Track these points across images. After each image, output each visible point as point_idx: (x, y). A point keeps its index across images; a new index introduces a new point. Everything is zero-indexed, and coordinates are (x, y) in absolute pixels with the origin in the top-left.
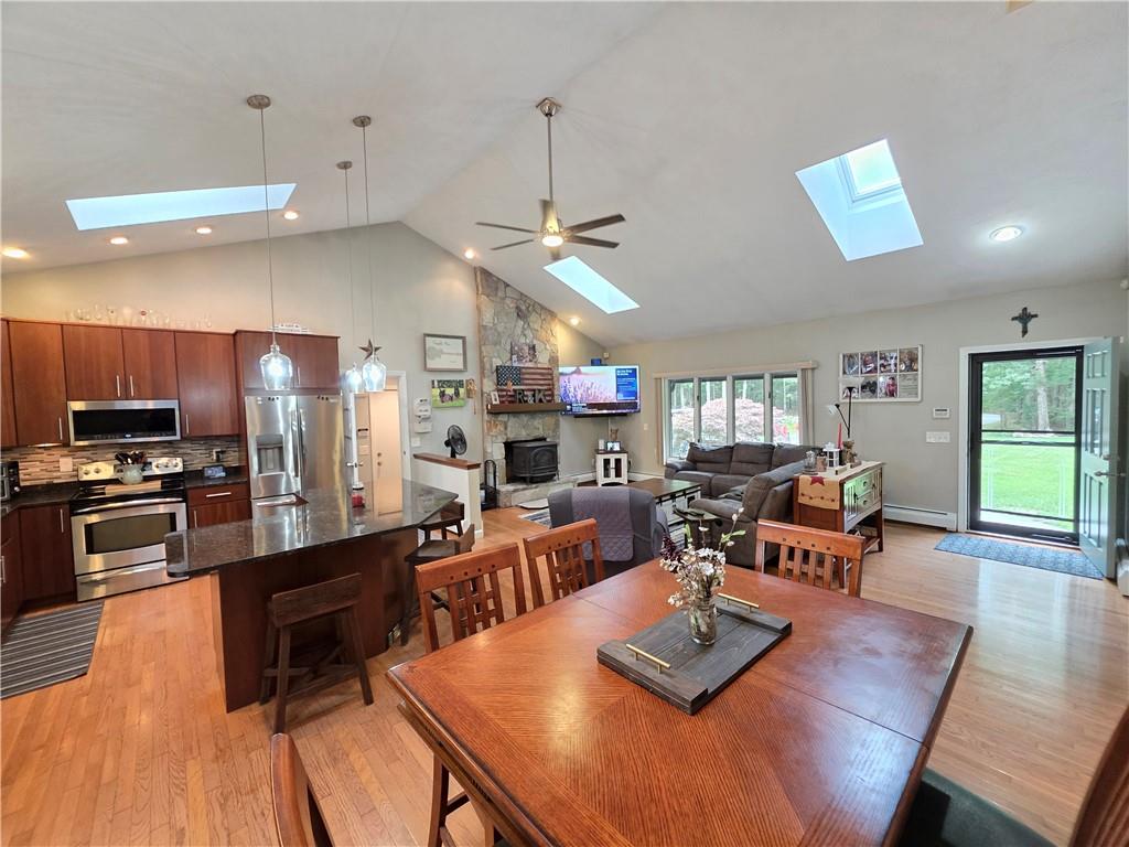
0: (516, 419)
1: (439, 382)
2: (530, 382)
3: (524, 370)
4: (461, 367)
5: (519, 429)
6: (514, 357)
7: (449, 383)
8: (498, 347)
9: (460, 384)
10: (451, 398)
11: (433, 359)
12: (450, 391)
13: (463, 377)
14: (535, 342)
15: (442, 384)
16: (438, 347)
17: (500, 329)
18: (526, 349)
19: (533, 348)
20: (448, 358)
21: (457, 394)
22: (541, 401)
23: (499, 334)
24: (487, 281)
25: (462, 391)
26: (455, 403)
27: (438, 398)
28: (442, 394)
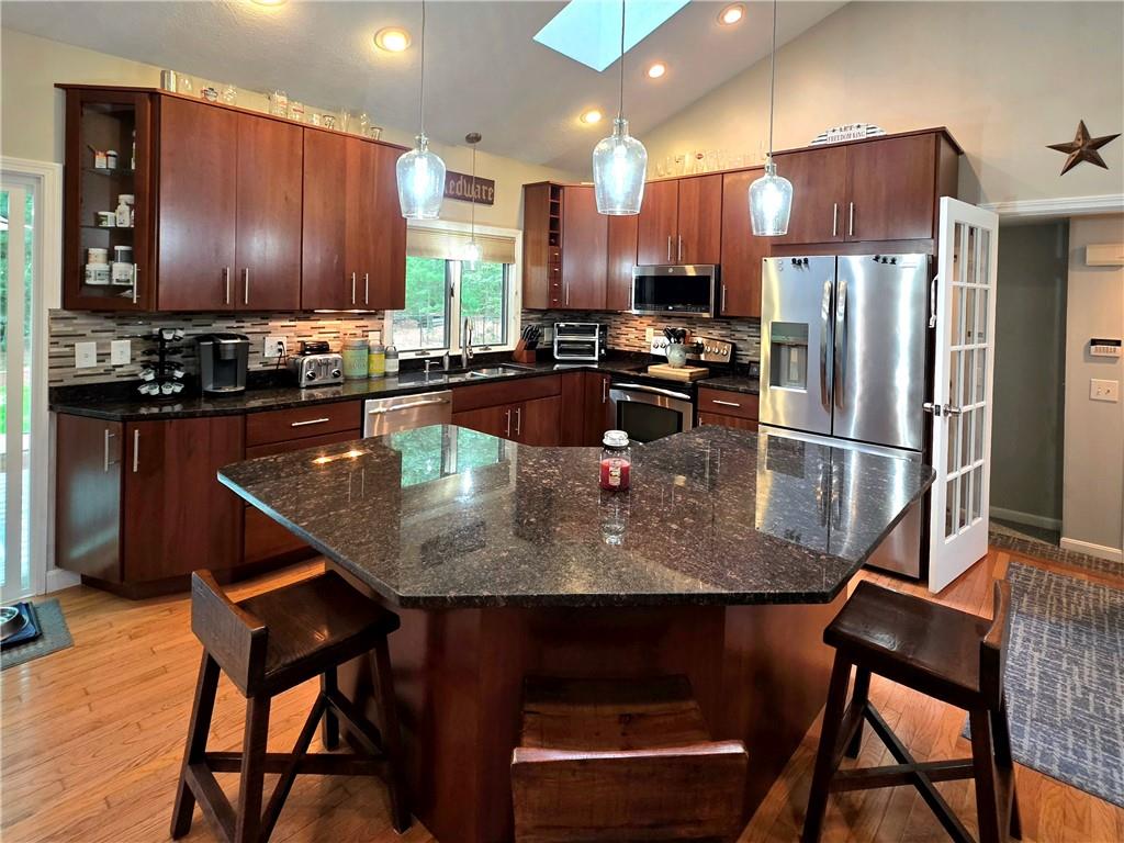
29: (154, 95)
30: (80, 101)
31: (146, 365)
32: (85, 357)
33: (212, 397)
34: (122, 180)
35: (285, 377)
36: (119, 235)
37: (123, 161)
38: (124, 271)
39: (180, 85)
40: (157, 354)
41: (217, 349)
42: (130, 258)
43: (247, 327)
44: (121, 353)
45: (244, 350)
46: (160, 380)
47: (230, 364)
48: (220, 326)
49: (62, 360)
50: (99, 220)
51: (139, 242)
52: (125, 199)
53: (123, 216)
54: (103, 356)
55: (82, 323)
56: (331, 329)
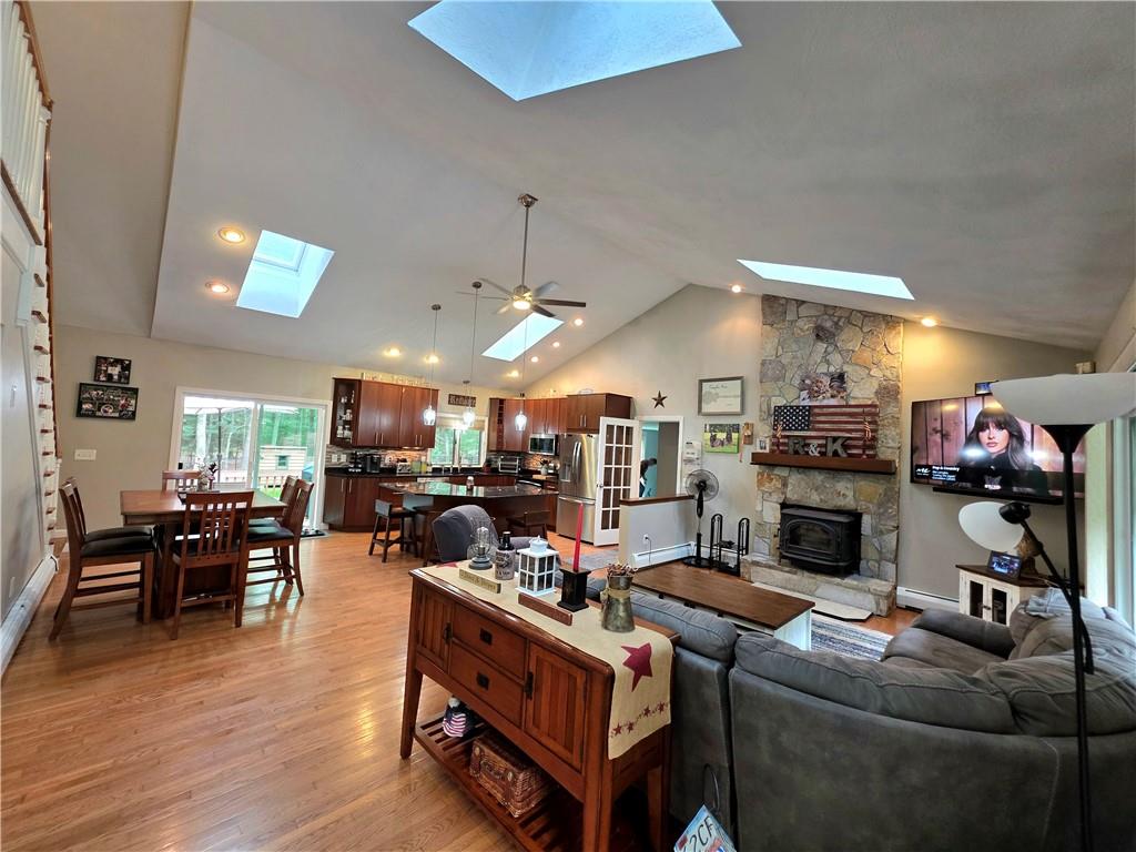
0: (802, 476)
1: (711, 426)
2: (827, 426)
3: (817, 411)
4: (738, 410)
5: (808, 490)
6: (804, 394)
7: (721, 428)
8: (781, 383)
9: (736, 428)
10: (722, 443)
11: (708, 403)
12: (721, 436)
13: (741, 421)
14: (845, 368)
15: (714, 428)
16: (713, 391)
17: (785, 361)
18: (826, 381)
19: (841, 377)
20: (725, 400)
21: (729, 439)
22: (835, 453)
23: (783, 367)
24: (771, 307)
25: (735, 436)
26: (726, 448)
27: (709, 443)
28: (713, 439)
29: (360, 381)
30: (338, 382)
31: (351, 463)
32: (334, 459)
33: (370, 473)
34: (348, 406)
35: (391, 470)
36: (346, 422)
37: (349, 400)
38: (347, 433)
39: (367, 376)
40: (354, 459)
41: (372, 458)
42: (350, 430)
43: (380, 452)
44: (344, 458)
45: (379, 459)
46: (355, 467)
47: (375, 463)
48: (372, 451)
49: (329, 459)
50: (341, 417)
51: (352, 425)
52: (348, 411)
53: (348, 417)
54: (339, 459)
55: (335, 449)
56: (409, 455)
